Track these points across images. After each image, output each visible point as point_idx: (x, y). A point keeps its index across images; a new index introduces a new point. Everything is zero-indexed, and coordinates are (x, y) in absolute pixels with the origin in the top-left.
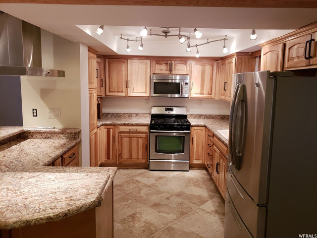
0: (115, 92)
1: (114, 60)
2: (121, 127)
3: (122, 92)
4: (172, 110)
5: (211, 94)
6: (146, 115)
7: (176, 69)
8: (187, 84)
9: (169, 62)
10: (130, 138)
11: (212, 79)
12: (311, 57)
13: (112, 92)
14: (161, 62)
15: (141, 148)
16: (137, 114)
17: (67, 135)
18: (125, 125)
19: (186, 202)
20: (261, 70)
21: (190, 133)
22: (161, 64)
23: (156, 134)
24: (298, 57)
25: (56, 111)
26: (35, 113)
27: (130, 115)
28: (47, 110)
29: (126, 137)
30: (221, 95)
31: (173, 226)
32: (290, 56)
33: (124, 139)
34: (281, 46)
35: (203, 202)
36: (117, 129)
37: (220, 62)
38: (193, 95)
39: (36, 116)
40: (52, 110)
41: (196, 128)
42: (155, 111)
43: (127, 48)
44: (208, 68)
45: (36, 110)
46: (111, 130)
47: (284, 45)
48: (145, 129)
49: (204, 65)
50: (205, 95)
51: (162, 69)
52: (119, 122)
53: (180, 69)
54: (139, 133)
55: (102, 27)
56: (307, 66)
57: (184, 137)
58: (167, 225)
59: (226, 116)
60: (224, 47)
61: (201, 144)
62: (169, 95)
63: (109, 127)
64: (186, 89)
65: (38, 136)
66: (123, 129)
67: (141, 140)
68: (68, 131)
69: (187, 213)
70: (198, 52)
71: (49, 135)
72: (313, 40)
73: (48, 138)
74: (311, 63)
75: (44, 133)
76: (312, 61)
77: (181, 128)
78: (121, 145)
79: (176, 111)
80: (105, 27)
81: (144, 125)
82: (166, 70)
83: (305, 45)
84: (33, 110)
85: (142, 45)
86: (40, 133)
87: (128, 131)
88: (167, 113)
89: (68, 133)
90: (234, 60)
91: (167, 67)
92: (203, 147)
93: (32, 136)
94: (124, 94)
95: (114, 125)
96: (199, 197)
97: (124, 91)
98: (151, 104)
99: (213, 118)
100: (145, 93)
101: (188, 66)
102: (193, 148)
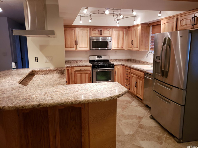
0: (69, 47)
1: (68, 28)
2: (75, 68)
3: (73, 47)
4: (101, 57)
5: (123, 47)
6: (86, 61)
7: (104, 33)
8: (111, 42)
9: (100, 29)
10: (81, 74)
11: (123, 39)
12: (195, 25)
13: (67, 48)
14: (95, 29)
15: (88, 79)
16: (81, 61)
17: (58, 72)
18: (78, 66)
19: (121, 103)
20: (161, 32)
21: (114, 69)
22: (95, 30)
23: (96, 71)
24: (187, 25)
25: (49, 58)
26: (36, 60)
27: (77, 61)
28: (45, 58)
29: (79, 73)
30: (129, 47)
31: (123, 114)
32: (181, 24)
33: (77, 75)
34: (175, 20)
35: (130, 103)
36: (73, 69)
37: (127, 29)
38: (114, 48)
39: (38, 61)
40: (48, 57)
41: (117, 66)
42: (92, 58)
43: (80, 21)
44: (121, 32)
45: (37, 58)
46: (70, 70)
47: (177, 19)
48: (90, 68)
49: (119, 31)
50: (120, 48)
51: (96, 33)
52: (75, 65)
53: (106, 33)
54: (86, 71)
55: (87, 8)
56: (192, 29)
57: (111, 71)
58: (119, 114)
59: (129, 59)
60: (134, 20)
61: (120, 75)
62: (100, 49)
63: (68, 68)
64: (110, 44)
65: (41, 73)
66: (77, 69)
67: (87, 75)
68: (60, 69)
69: (126, 108)
70: (118, 24)
71: (48, 72)
72: (196, 16)
73: (47, 74)
74: (195, 27)
75: (45, 71)
76: (195, 26)
77: (109, 66)
78: (76, 79)
79: (103, 58)
80: (88, 8)
81: (89, 66)
82: (98, 34)
83: (192, 19)
84: (35, 58)
85: (91, 19)
86: (42, 71)
87: (80, 70)
88: (98, 59)
89: (59, 70)
90: (139, 28)
91: (99, 32)
92: (121, 76)
93: (37, 73)
94: (74, 49)
95: (71, 67)
96: (127, 101)
97: (74, 47)
98: (89, 54)
99: (122, 61)
100: (87, 47)
101: (110, 31)
102: (116, 77)
